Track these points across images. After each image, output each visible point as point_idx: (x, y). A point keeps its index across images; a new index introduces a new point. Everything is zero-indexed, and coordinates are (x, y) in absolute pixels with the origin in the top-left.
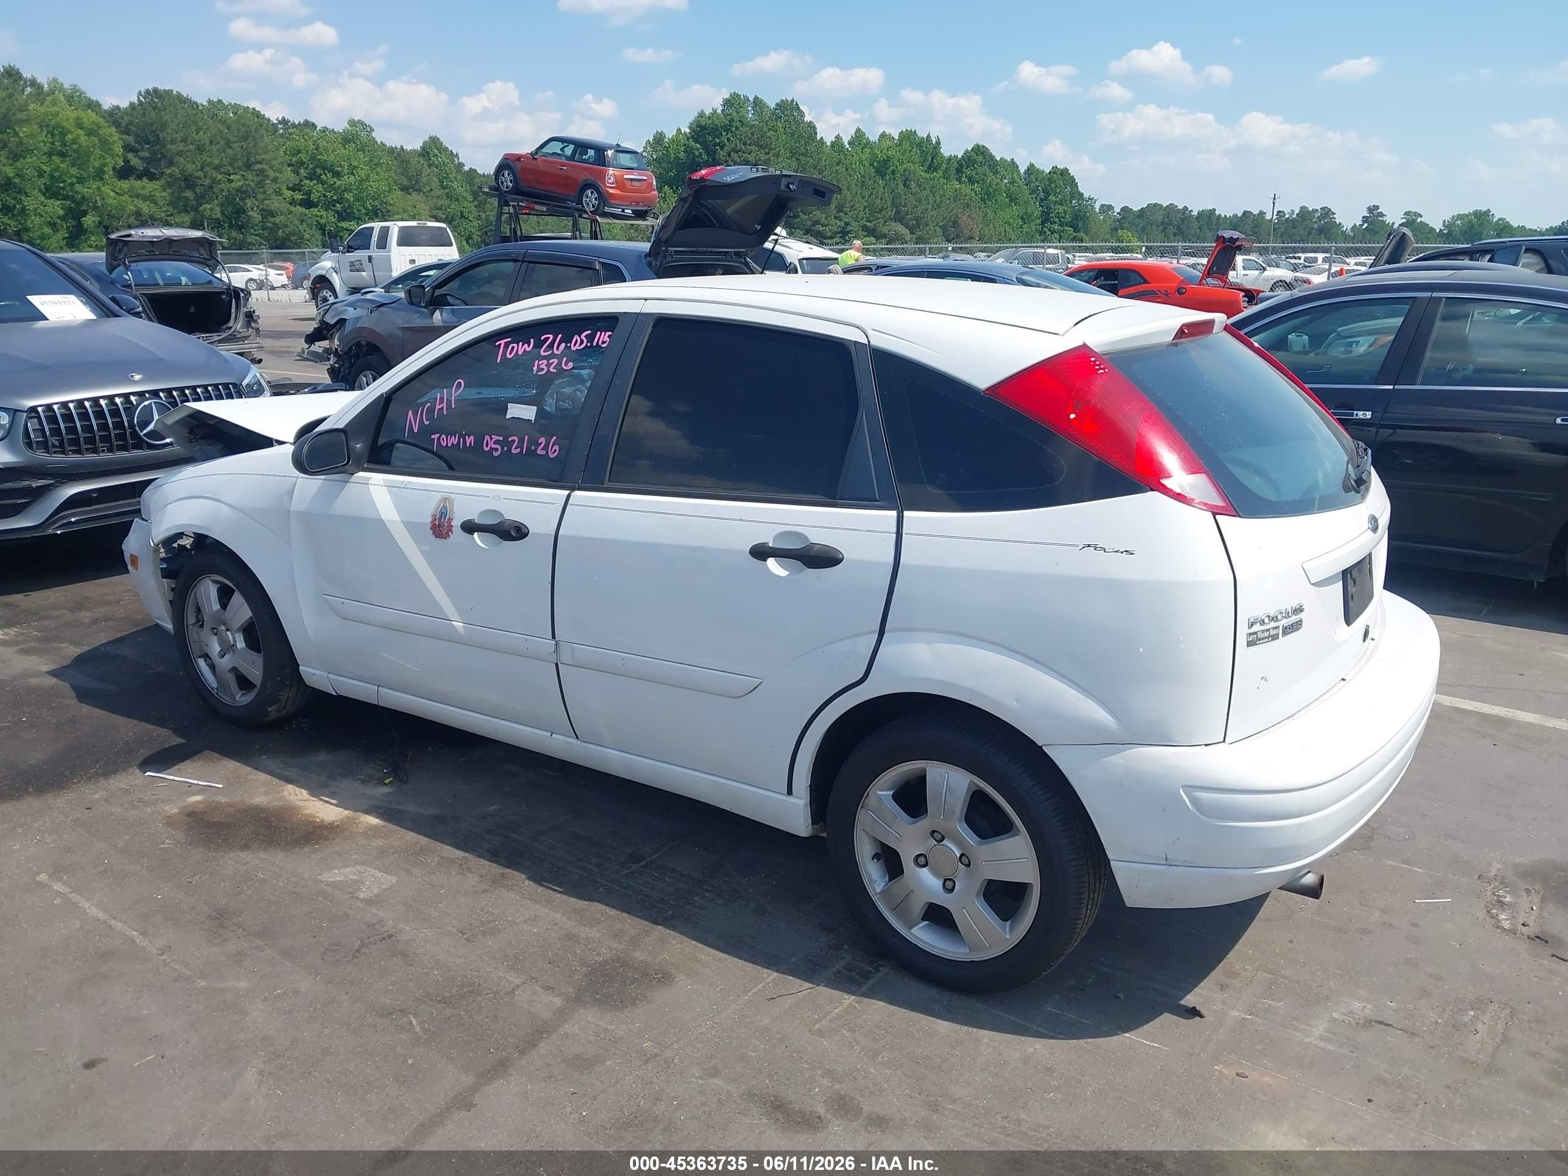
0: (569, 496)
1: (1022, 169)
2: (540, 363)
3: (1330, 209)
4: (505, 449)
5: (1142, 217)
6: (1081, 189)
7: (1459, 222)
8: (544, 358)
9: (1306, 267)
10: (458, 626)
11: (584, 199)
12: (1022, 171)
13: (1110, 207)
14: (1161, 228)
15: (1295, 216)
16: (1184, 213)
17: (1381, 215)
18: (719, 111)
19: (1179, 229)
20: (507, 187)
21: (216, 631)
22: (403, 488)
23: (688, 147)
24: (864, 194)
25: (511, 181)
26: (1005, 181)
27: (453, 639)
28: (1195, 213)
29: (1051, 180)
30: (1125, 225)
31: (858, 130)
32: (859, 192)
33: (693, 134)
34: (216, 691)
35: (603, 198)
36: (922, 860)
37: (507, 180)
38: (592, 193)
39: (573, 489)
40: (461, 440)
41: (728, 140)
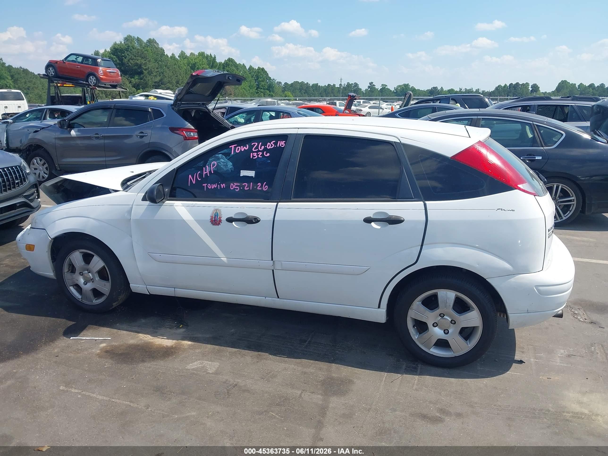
0: (277, 205)
1: (247, 68)
2: (253, 154)
3: (357, 83)
4: (241, 188)
5: (292, 86)
6: (270, 76)
7: (399, 88)
8: (255, 152)
9: (358, 105)
10: (224, 259)
11: (89, 80)
12: (247, 69)
13: (280, 83)
14: (299, 91)
15: (346, 86)
16: (307, 85)
17: (374, 85)
18: (123, 43)
19: (306, 91)
20: (52, 75)
21: (82, 273)
22: (193, 206)
23: (110, 57)
24: (187, 77)
25: (53, 72)
26: (241, 72)
27: (224, 265)
28: (311, 85)
29: (258, 72)
30: (286, 90)
31: (182, 51)
32: (185, 76)
33: (112, 52)
34: (81, 300)
35: (98, 79)
36: (435, 325)
37: (52, 72)
38: (93, 77)
39: (278, 202)
40: (219, 185)
41: (128, 54)
